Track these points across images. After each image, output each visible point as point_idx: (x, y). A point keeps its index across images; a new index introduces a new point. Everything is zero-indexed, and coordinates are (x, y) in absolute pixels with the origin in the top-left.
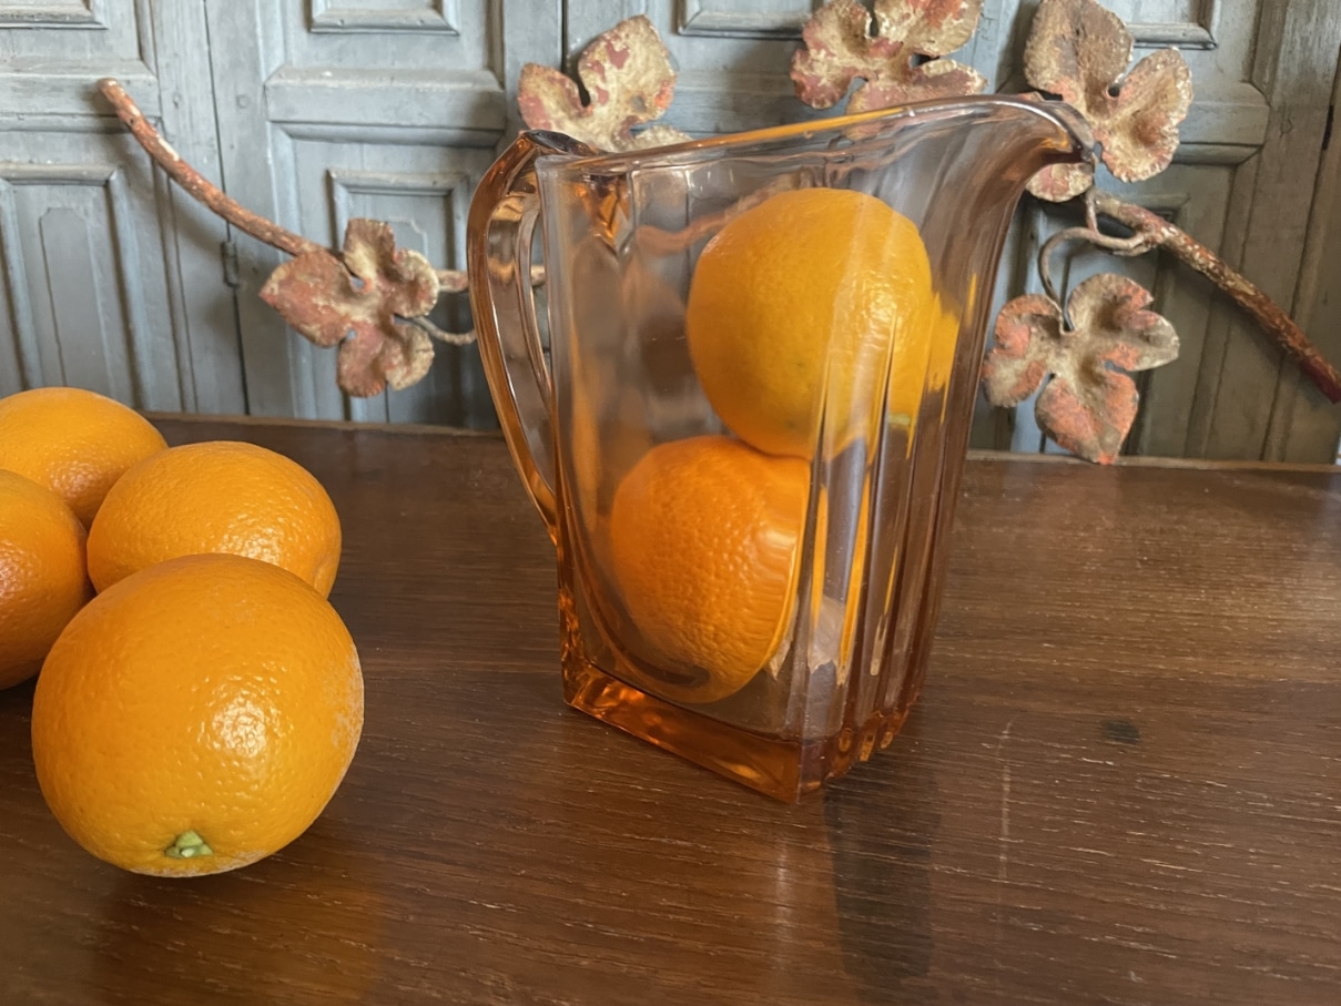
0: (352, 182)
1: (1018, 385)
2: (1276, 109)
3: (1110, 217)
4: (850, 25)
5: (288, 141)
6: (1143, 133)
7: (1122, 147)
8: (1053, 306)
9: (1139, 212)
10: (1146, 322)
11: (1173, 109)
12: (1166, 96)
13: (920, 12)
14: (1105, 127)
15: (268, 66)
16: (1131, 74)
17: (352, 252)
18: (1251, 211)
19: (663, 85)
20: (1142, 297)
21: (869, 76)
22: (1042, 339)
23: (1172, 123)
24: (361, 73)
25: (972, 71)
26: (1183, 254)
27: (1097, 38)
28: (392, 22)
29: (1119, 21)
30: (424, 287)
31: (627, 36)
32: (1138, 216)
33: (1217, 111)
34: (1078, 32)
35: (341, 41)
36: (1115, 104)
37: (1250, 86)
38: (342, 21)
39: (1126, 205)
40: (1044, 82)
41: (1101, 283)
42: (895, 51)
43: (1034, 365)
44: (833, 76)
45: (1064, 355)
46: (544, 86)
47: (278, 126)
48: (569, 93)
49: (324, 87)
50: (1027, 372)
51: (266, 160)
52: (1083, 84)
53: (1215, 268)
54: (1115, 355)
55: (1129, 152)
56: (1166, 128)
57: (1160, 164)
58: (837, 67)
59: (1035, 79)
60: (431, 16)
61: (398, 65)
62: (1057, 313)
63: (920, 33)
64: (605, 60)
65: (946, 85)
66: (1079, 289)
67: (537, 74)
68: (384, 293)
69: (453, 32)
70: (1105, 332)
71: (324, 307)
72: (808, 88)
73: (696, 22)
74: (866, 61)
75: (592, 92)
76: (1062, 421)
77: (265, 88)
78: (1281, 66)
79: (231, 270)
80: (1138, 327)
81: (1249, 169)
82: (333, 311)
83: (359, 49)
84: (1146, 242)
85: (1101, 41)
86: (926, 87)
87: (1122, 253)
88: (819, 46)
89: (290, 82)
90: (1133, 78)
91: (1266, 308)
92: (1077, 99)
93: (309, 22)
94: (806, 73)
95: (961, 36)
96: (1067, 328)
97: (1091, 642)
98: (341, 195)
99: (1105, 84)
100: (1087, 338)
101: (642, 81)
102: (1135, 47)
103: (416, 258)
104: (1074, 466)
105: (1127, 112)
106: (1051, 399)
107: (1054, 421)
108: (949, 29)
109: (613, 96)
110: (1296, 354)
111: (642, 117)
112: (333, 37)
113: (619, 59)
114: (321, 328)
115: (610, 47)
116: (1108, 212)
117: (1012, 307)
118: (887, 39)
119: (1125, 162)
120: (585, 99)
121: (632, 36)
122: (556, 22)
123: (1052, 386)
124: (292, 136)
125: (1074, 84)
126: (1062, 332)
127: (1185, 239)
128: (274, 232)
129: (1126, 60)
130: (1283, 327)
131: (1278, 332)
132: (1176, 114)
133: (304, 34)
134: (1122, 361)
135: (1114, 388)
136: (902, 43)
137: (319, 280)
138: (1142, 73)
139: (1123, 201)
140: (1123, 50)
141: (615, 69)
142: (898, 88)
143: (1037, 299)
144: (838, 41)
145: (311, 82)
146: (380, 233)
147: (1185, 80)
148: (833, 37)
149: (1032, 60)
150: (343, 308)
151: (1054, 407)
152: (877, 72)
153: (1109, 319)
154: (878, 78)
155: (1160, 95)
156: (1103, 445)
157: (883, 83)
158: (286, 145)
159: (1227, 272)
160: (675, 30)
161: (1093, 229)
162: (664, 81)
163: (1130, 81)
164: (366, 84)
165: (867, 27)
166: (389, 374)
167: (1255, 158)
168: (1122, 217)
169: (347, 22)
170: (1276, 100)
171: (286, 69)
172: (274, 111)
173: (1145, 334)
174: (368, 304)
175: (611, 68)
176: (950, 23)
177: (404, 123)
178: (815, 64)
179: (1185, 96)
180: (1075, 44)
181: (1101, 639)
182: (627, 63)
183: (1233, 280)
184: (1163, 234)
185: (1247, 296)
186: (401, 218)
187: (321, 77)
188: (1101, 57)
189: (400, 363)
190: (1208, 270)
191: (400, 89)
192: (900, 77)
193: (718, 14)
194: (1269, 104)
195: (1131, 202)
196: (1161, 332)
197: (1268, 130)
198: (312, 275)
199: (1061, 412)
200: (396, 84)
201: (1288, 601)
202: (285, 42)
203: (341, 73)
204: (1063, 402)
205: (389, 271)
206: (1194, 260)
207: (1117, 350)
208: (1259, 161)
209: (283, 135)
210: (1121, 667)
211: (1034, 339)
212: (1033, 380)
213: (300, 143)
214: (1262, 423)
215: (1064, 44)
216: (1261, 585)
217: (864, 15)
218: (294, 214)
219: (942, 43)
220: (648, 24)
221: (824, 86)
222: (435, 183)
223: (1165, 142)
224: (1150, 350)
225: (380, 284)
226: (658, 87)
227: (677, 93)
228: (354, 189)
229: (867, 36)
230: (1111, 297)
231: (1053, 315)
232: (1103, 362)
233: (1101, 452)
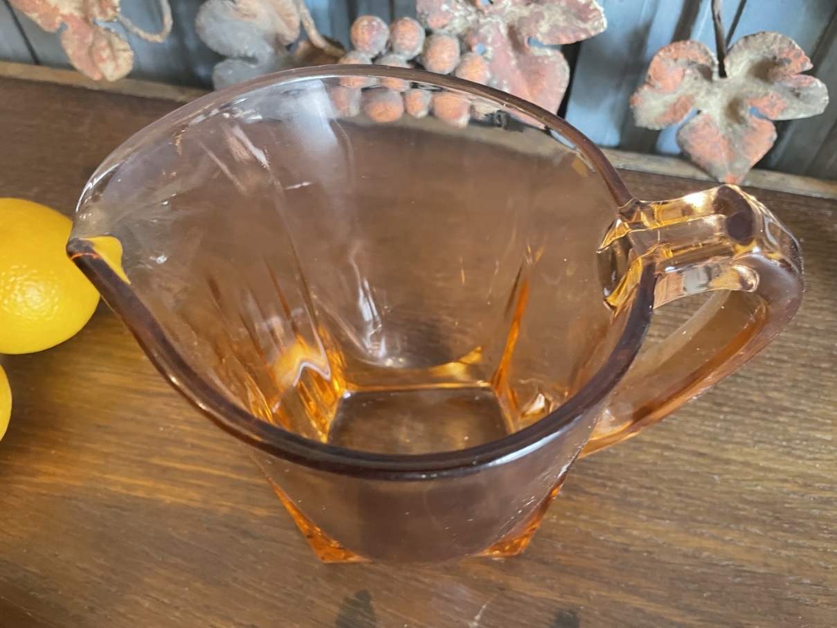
1: (664, 114)
8: (711, 57)
10: (800, 83)
20: (801, 62)
22: (696, 78)
41: (764, 42)
43: (683, 99)
45: (716, 94)
50: (675, 104)
54: (762, 104)
62: (713, 63)
66: (741, 43)
70: (758, 80)
76: (698, 148)
80: (791, 85)
96: (723, 74)
100: (741, 83)
106: (693, 130)
107: (691, 147)
114: (41, 17)
117: (670, 50)
123: (696, 120)
126: (715, 78)
134: (768, 110)
135: (754, 129)
143: (696, 47)
151: (694, 136)
153: (765, 70)
173: (797, 91)
196: (812, 92)
199: (699, 140)
204: (705, 132)
207: (766, 98)
211: (687, 79)
212: (679, 114)
224: (796, 103)
230: (770, 56)
231: (708, 64)
232: (749, 107)
233: (729, 173)
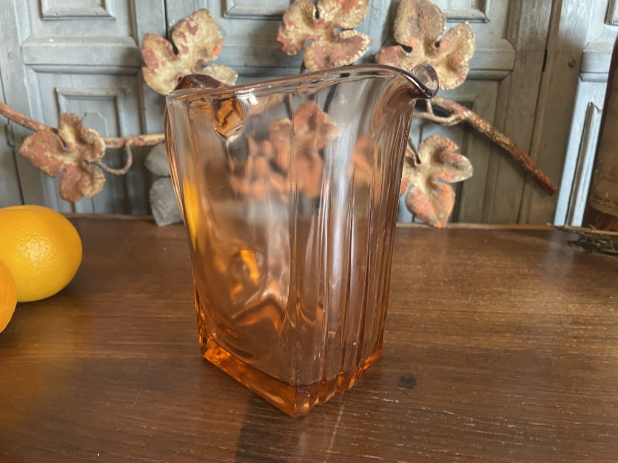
0: (67, 93)
2: (518, 51)
3: (439, 107)
4: (306, 13)
5: (34, 74)
6: (452, 66)
7: (442, 72)
8: (410, 151)
9: (452, 104)
10: (456, 159)
11: (466, 53)
12: (462, 47)
13: (340, 6)
14: (434, 63)
15: (22, 37)
16: (445, 36)
17: (62, 129)
18: (508, 102)
19: (216, 44)
20: (452, 147)
21: (315, 38)
22: (407, 167)
23: (466, 61)
24: (68, 39)
25: (365, 36)
26: (475, 125)
27: (429, 18)
28: (82, 14)
29: (439, 9)
30: (97, 147)
31: (197, 19)
32: (452, 106)
33: (490, 53)
34: (419, 15)
35: (58, 24)
36: (438, 51)
37: (505, 41)
38: (57, 14)
39: (446, 101)
40: (403, 41)
41: (433, 140)
42: (328, 26)
44: (298, 39)
45: (419, 176)
46: (155, 45)
47: (29, 66)
48: (168, 48)
49: (50, 47)
51: (23, 83)
52: (423, 41)
53: (490, 131)
54: (442, 175)
55: (445, 75)
56: (462, 63)
57: (460, 80)
58: (300, 34)
59: (399, 39)
60: (100, 10)
61: (86, 35)
62: (413, 155)
63: (340, 16)
64: (186, 31)
65: (352, 43)
67: (151, 39)
68: (80, 150)
69: (112, 18)
70: (436, 164)
71: (51, 157)
72: (286, 45)
73: (233, 11)
74: (314, 31)
75: (179, 48)
76: (419, 207)
77: (21, 48)
78: (521, 30)
79: (10, 138)
80: (452, 161)
81: (506, 82)
82: (55, 159)
83: (67, 28)
84: (457, 119)
85: (430, 20)
86: (342, 44)
87: (445, 125)
88: (291, 23)
89: (33, 45)
90: (447, 38)
91: (515, 150)
92: (420, 49)
93: (41, 15)
94: (285, 37)
95: (359, 18)
96: (419, 162)
97: (407, 329)
98: (62, 100)
99: (432, 41)
100: (429, 167)
101: (206, 42)
102: (447, 22)
103: (93, 133)
104: (425, 229)
105: (443, 55)
106: (413, 196)
107: (415, 208)
108: (353, 15)
109: (191, 49)
110: (531, 172)
111: (206, 60)
112: (54, 22)
113: (193, 30)
114: (50, 168)
115: (188, 25)
116: (437, 104)
118: (324, 20)
119: (443, 80)
120: (176, 51)
121: (200, 19)
122: (161, 12)
123: (412, 191)
124: (37, 71)
125: (417, 41)
126: (416, 164)
127: (476, 117)
128: (25, 121)
129: (443, 29)
130: (524, 160)
131: (522, 162)
132: (467, 56)
133: (39, 21)
134: (446, 178)
135: (442, 191)
136: (331, 22)
137: (47, 144)
138: (451, 36)
139: (445, 99)
140: (441, 24)
141: (191, 36)
142: (329, 45)
144: (301, 21)
145: (43, 45)
146: (75, 120)
147: (472, 39)
148: (298, 19)
149: (397, 30)
150: (60, 158)
151: (414, 201)
152: (319, 37)
153: (438, 157)
154: (319, 39)
155: (460, 46)
156: (439, 219)
157: (322, 42)
158: (34, 76)
159: (496, 133)
160: (222, 16)
161: (430, 114)
162: (217, 42)
163: (445, 39)
164: (71, 45)
165: (314, 14)
166: (83, 190)
167: (509, 76)
168: (444, 107)
169: (59, 14)
170: (519, 47)
171: (31, 39)
172: (26, 59)
173: (456, 165)
174: (72, 155)
175: (189, 36)
176: (354, 12)
177: (90, 64)
178: (289, 33)
179: (472, 47)
180: (418, 21)
181: (412, 327)
182: (198, 32)
183: (498, 137)
184: (464, 115)
185: (506, 145)
186: (94, 111)
187: (48, 42)
188: (431, 28)
189: (89, 185)
190: (487, 132)
191: (87, 47)
192: (330, 38)
193: (243, 7)
194: (515, 49)
195: (449, 99)
196: (463, 164)
197: (515, 61)
198: (43, 141)
199: (418, 203)
200: (85, 44)
201: (512, 302)
202: (31, 25)
203: (57, 40)
204: (419, 198)
205: (80, 139)
206: (479, 127)
207: (443, 173)
208: (511, 77)
209: (31, 71)
210: (418, 343)
212: (404, 188)
213: (40, 74)
214: (517, 205)
215: (413, 21)
216: (500, 293)
217: (313, 8)
218: (40, 110)
219: (350, 22)
220: (208, 12)
221: (293, 44)
222: (108, 93)
223: (462, 70)
224: (458, 172)
225: (78, 146)
226: (214, 45)
227: (224, 47)
228: (69, 97)
229: (314, 18)
230: (438, 147)
231: (410, 156)
232: (436, 179)
233: (438, 222)
